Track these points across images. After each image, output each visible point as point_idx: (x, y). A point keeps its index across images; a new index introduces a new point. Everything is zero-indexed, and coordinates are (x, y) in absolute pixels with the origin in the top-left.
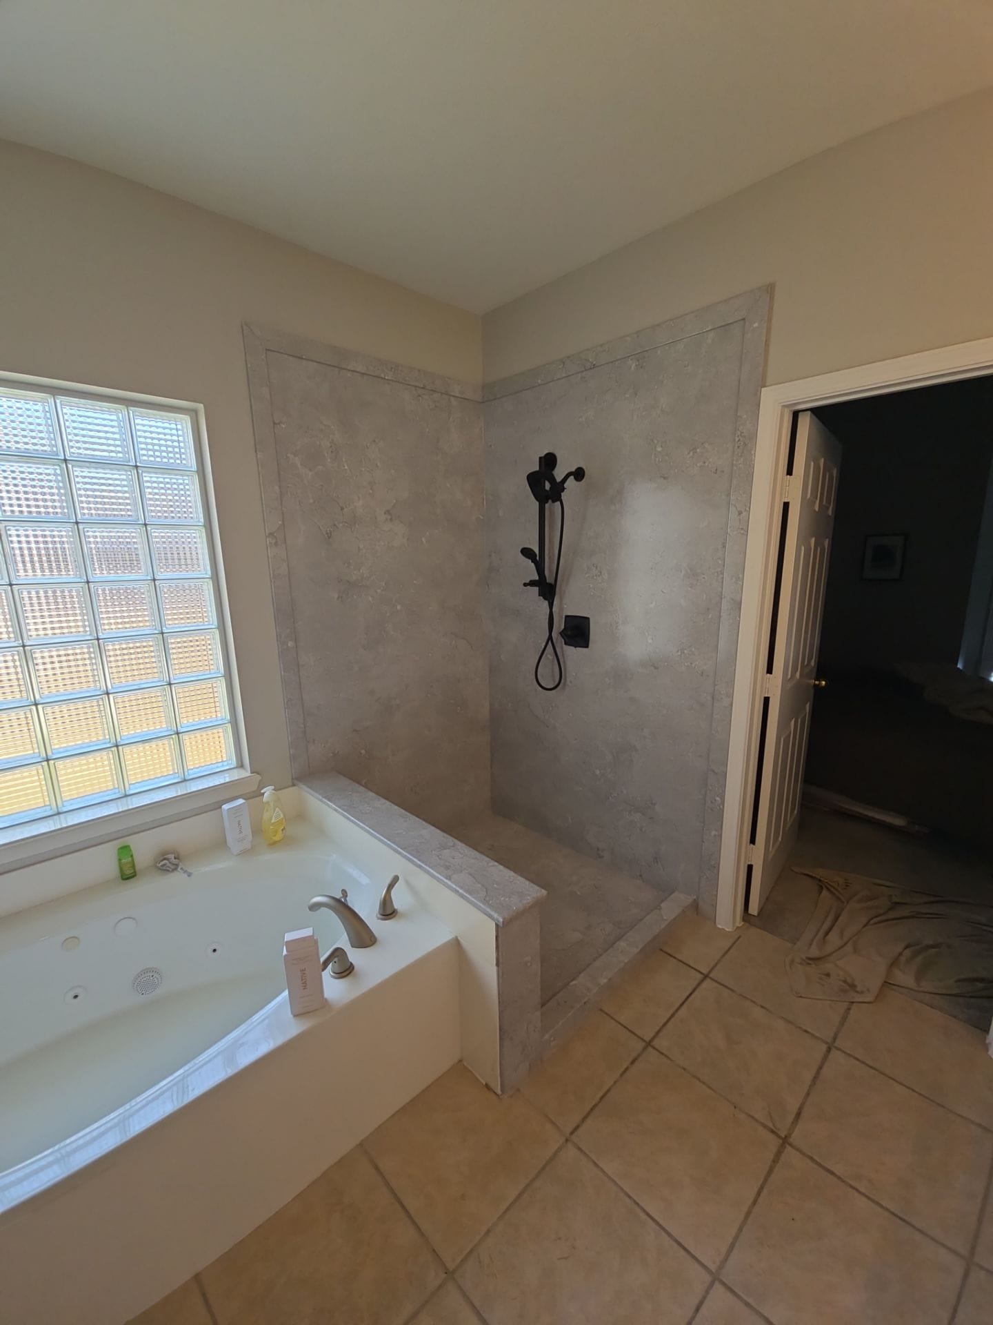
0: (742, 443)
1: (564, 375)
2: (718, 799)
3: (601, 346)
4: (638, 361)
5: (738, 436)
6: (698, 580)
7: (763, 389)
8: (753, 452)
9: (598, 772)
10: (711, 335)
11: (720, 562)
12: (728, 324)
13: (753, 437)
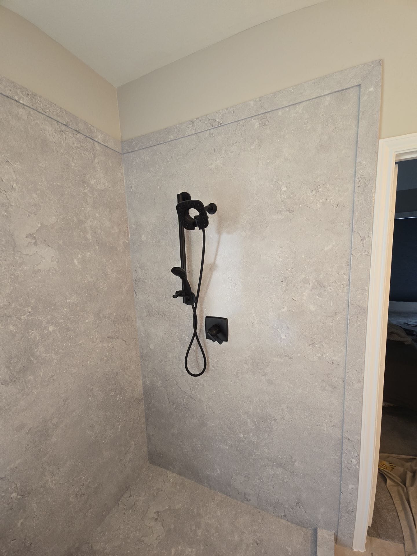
0: (363, 184)
1: (194, 132)
2: (353, 460)
3: (227, 109)
4: (261, 120)
5: (358, 178)
6: (325, 290)
7: (380, 140)
8: (373, 191)
9: (242, 436)
10: (328, 98)
11: (345, 277)
12: (343, 90)
13: (373, 179)
